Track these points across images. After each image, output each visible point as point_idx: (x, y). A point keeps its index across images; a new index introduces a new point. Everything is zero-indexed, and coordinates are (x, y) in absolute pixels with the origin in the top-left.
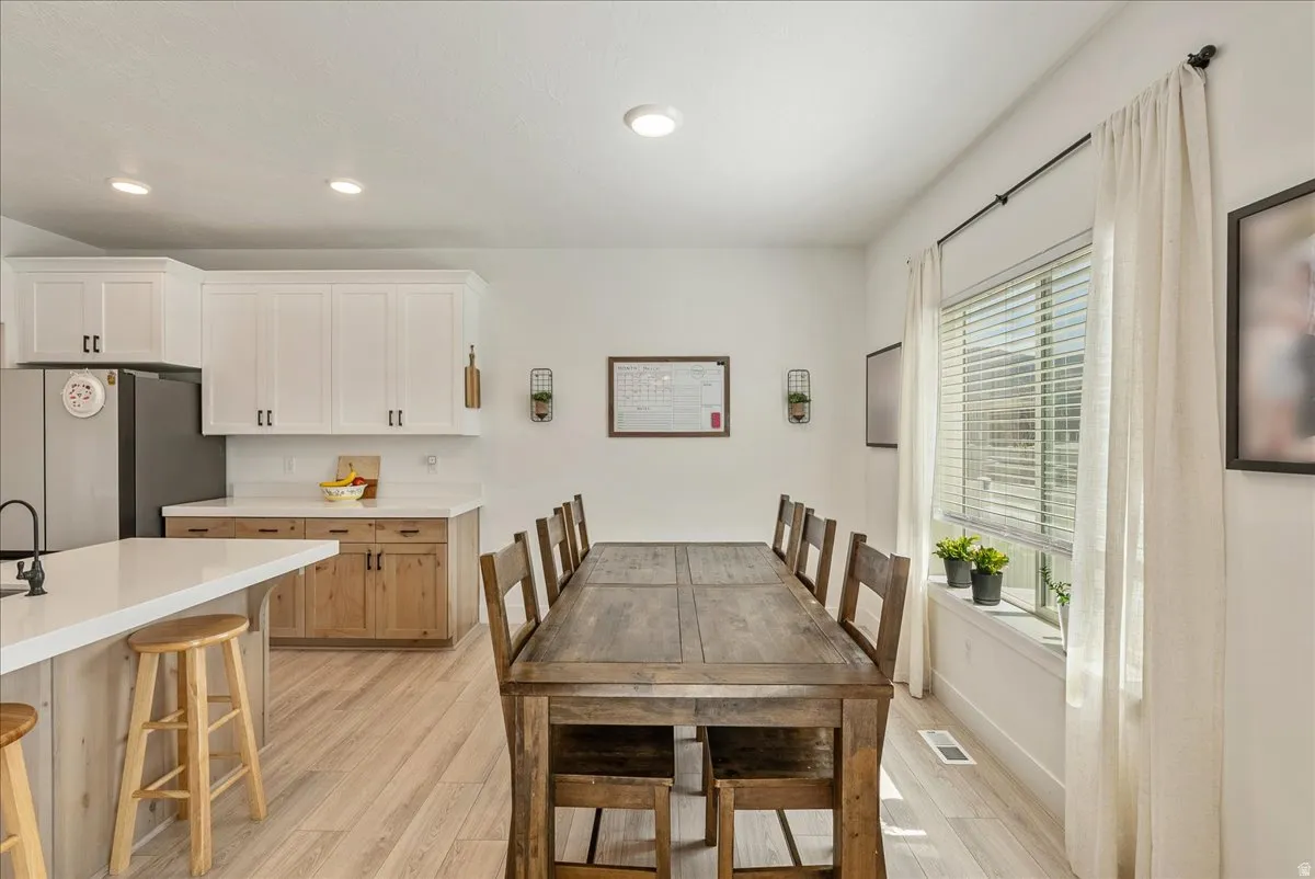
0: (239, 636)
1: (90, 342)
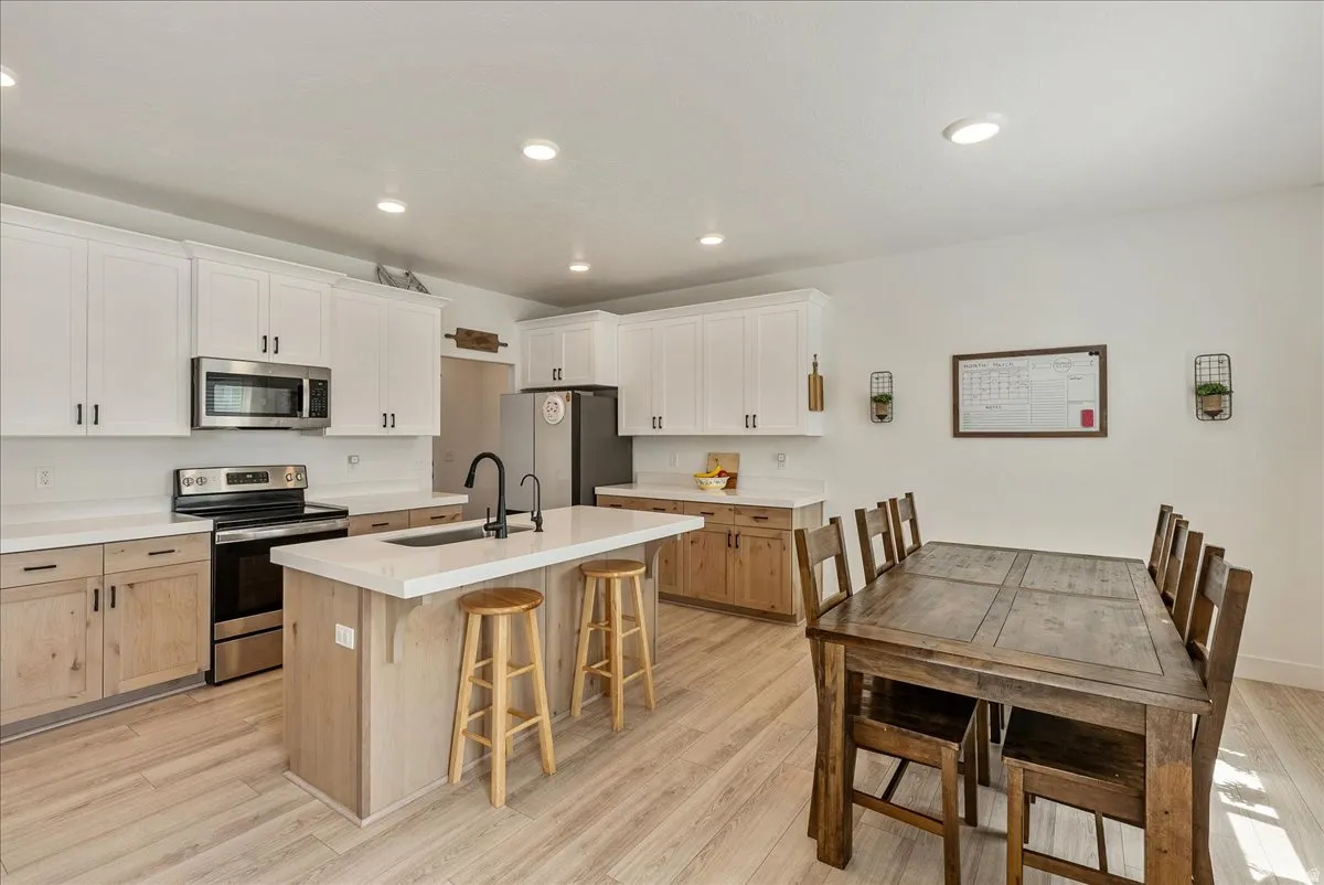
0: (640, 575)
1: (556, 373)
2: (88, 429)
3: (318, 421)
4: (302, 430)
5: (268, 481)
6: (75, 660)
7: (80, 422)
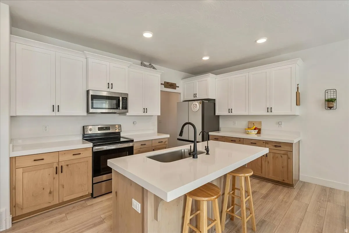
1: (195, 95)
2: (56, 113)
3: (124, 111)
4: (119, 113)
5: (110, 130)
6: (50, 190)
7: (53, 111)
